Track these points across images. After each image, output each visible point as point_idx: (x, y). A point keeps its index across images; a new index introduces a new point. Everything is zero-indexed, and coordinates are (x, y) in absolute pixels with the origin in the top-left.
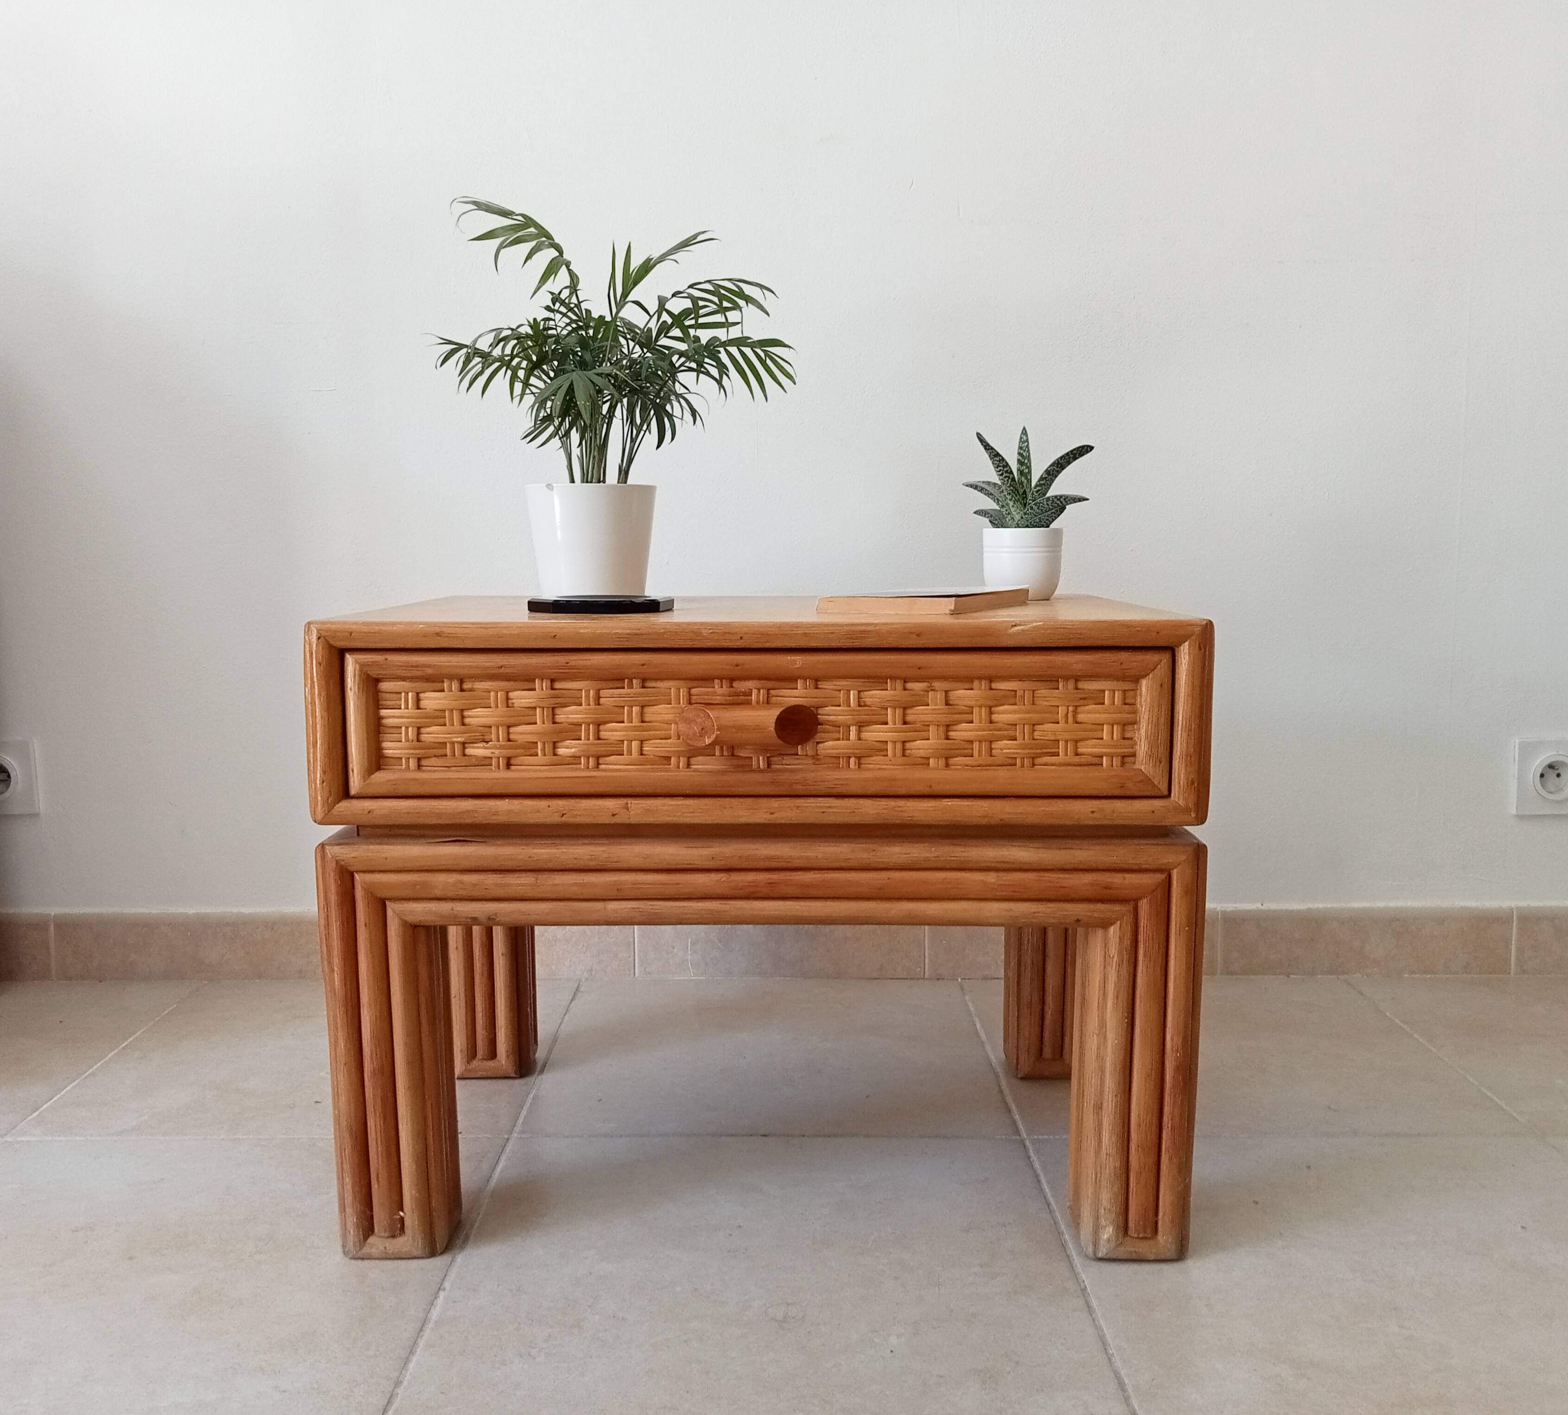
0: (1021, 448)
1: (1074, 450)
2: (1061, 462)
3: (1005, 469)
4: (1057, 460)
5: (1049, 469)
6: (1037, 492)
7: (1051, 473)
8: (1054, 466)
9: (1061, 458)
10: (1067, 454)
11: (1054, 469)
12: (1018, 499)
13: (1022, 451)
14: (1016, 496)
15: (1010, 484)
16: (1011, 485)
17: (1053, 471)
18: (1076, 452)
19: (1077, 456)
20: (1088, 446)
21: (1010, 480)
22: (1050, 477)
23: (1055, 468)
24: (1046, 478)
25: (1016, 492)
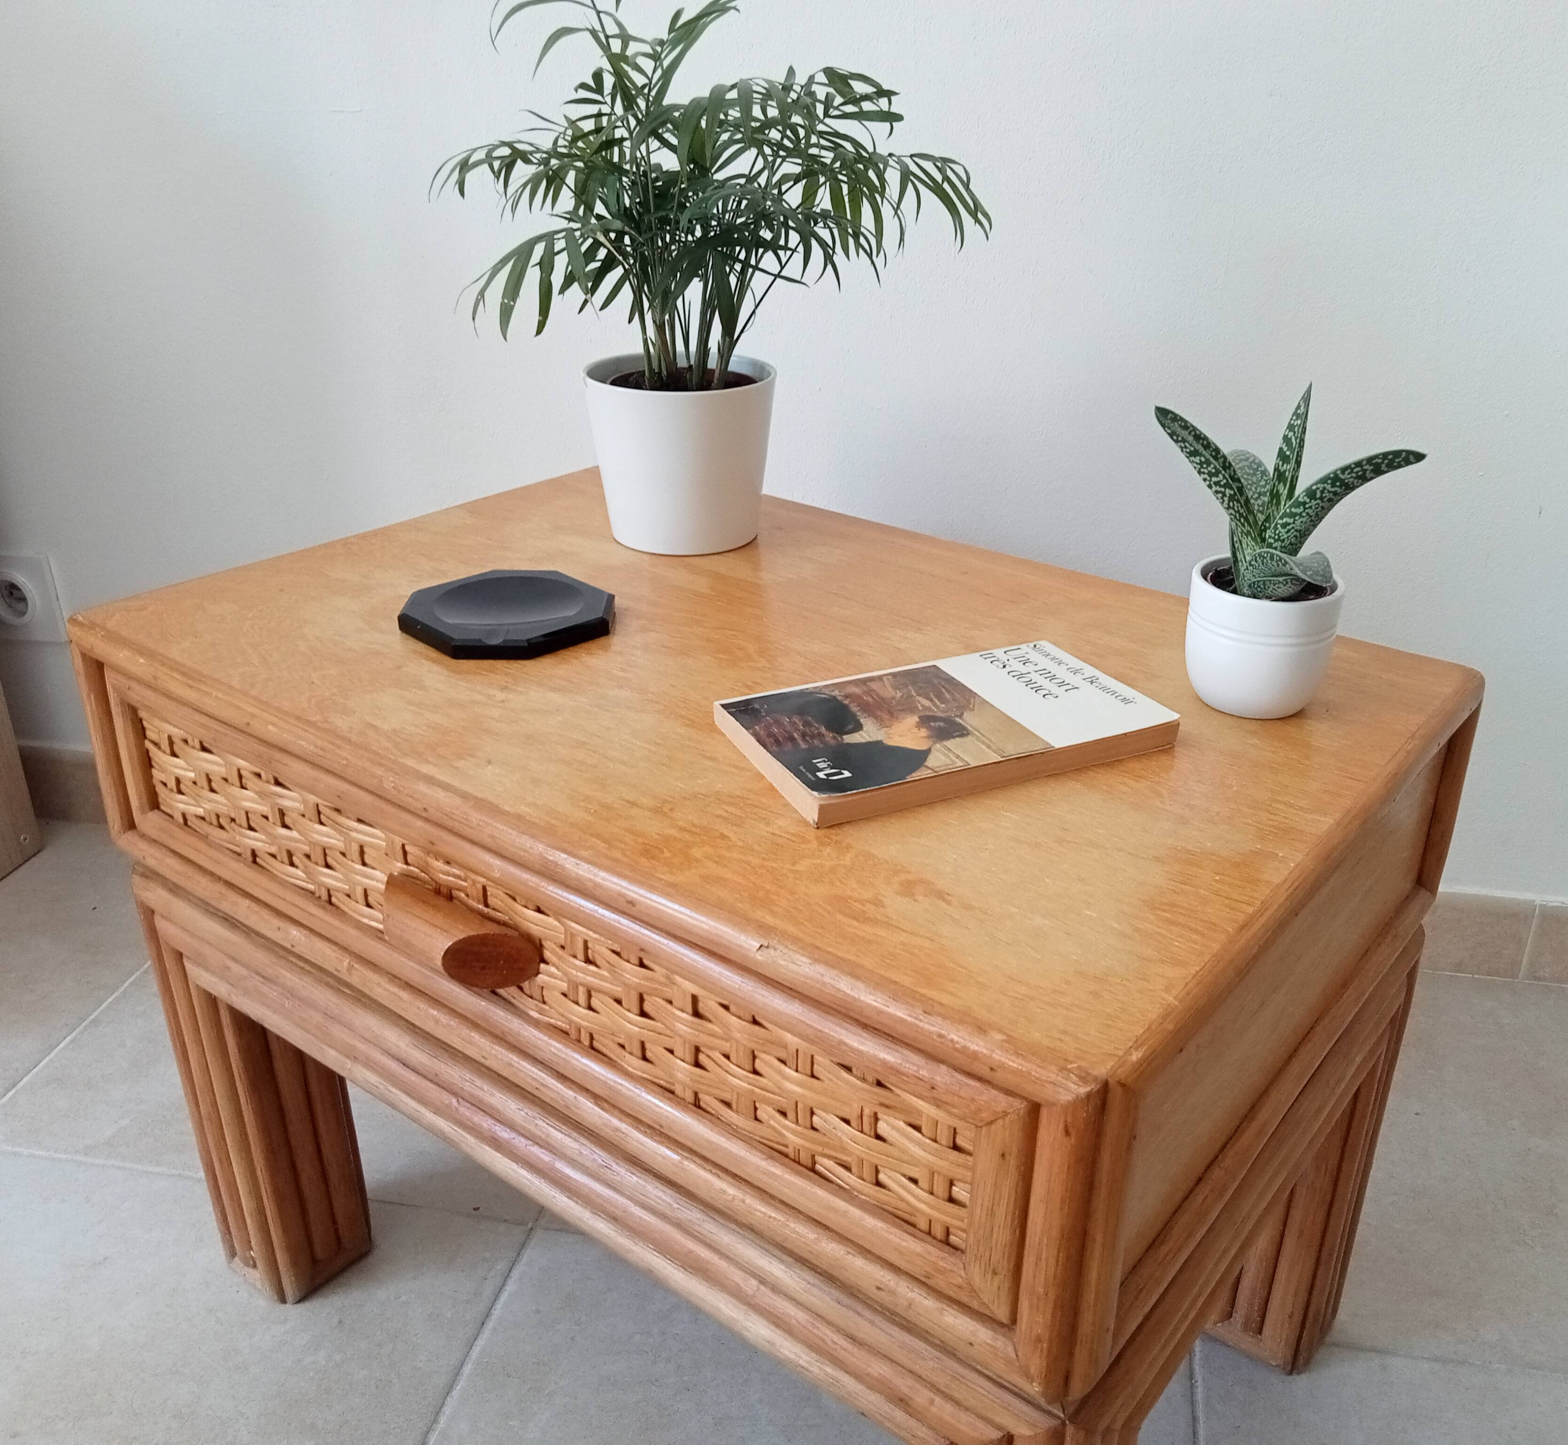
0: (1291, 427)
1: (1376, 457)
2: (1342, 477)
3: (1214, 479)
4: (1335, 473)
5: (1314, 488)
6: (1284, 526)
7: (1318, 495)
8: (1326, 482)
9: (1344, 470)
10: (1359, 464)
11: (1324, 488)
12: (1248, 531)
13: (1291, 434)
14: (1243, 525)
15: (1229, 504)
16: (1229, 508)
17: (1322, 492)
18: (1379, 461)
19: (1383, 467)
20: (1409, 453)
21: (1226, 499)
22: (1314, 502)
23: (1328, 487)
24: (1304, 503)
25: (1242, 520)
